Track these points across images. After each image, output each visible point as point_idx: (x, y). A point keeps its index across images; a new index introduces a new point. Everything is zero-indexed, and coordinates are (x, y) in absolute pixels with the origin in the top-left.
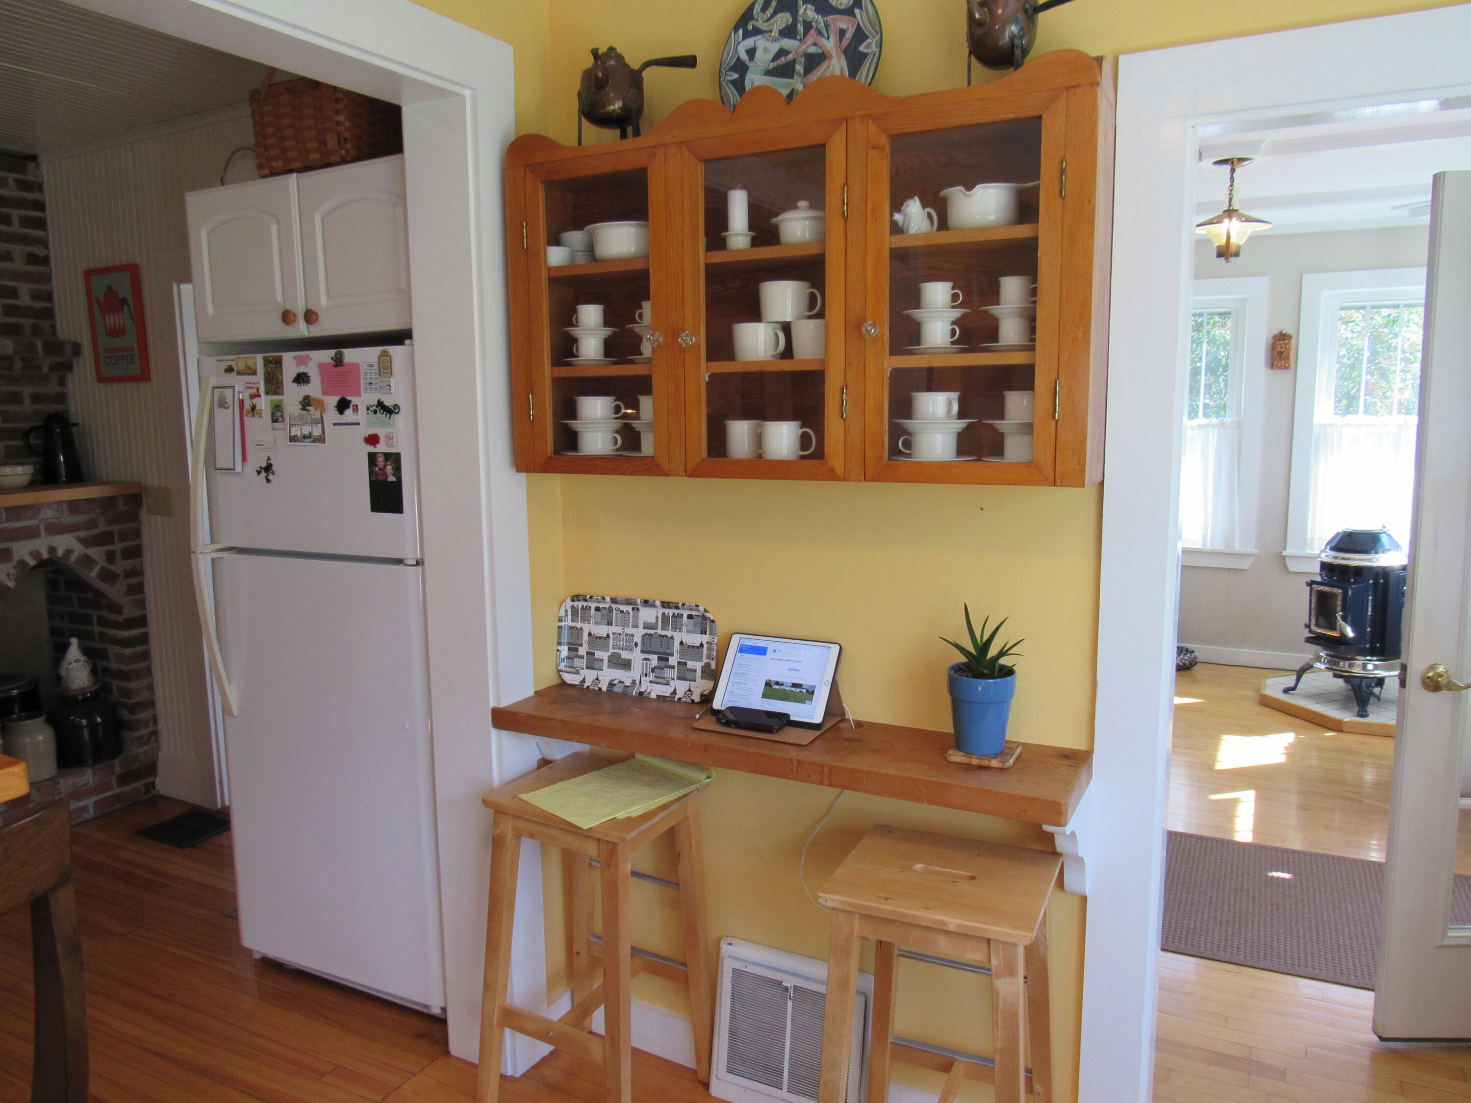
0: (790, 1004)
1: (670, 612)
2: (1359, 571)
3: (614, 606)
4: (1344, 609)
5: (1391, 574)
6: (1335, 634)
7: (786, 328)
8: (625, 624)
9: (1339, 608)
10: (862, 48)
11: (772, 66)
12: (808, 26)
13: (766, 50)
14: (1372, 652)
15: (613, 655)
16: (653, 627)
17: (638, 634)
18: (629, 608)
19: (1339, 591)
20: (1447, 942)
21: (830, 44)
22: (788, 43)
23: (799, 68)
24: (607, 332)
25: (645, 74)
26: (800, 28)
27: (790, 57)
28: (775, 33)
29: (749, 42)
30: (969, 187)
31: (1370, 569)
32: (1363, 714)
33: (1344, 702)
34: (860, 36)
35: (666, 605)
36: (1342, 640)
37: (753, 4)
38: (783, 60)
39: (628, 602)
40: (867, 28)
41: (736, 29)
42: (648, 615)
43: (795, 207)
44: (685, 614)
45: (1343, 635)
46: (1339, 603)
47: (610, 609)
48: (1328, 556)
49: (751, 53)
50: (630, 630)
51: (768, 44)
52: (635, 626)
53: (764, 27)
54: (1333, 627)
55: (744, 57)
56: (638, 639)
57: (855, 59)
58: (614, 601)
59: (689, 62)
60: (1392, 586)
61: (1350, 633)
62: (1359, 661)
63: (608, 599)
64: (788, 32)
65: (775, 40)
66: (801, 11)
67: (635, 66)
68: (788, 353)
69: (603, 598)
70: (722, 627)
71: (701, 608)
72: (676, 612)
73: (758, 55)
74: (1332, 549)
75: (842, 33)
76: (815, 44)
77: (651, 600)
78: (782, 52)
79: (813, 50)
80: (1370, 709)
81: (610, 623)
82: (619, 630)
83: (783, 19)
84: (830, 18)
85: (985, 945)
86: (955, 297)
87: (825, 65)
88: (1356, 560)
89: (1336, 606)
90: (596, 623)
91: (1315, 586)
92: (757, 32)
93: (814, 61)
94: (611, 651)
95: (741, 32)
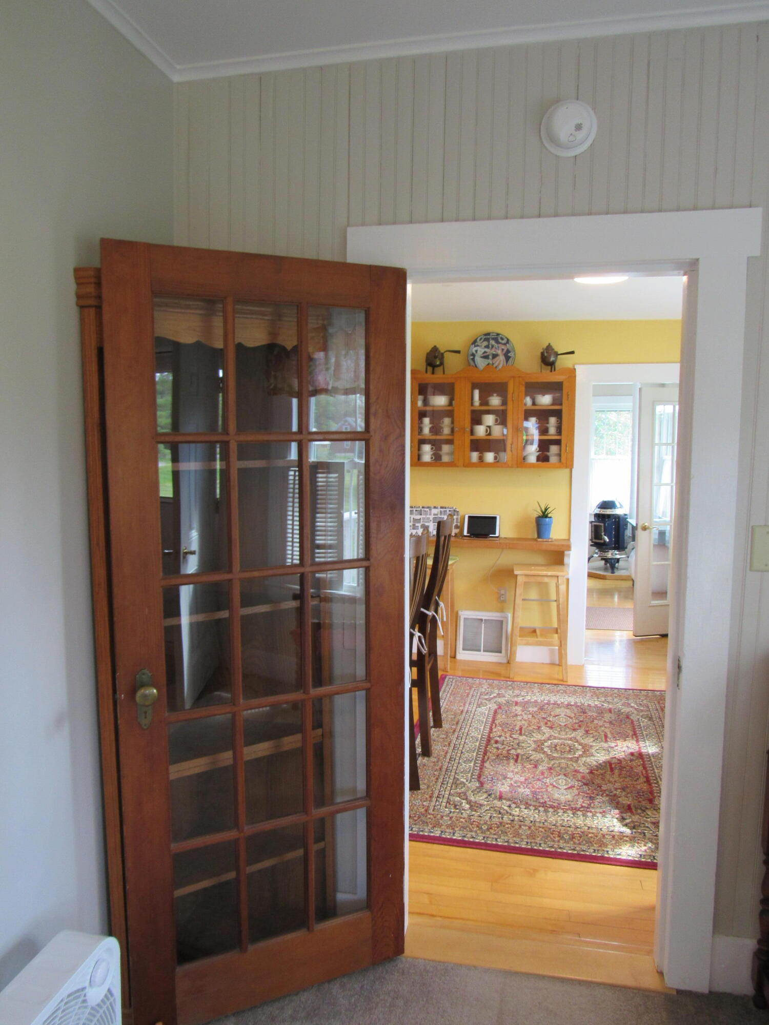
0: (483, 625)
1: (443, 510)
2: (609, 516)
3: (423, 509)
4: (605, 531)
5: (621, 518)
6: (602, 541)
7: (489, 427)
8: (426, 514)
9: (603, 531)
10: (509, 355)
11: (482, 355)
12: (493, 346)
13: (480, 351)
14: (615, 548)
15: (422, 524)
16: (437, 515)
17: (431, 517)
18: (427, 510)
19: (602, 524)
20: (651, 605)
21: (499, 352)
22: (486, 350)
23: (491, 357)
24: (431, 426)
25: (445, 354)
26: (490, 346)
27: (488, 354)
28: (483, 347)
29: (476, 348)
30: (544, 395)
31: (613, 515)
32: (613, 573)
33: (606, 569)
34: (508, 351)
35: (441, 508)
36: (605, 544)
37: (477, 338)
38: (485, 354)
39: (428, 508)
40: (510, 349)
41: (472, 344)
42: (434, 511)
43: (492, 395)
44: (448, 510)
45: (605, 541)
46: (603, 529)
47: (421, 510)
48: (598, 511)
49: (476, 351)
50: (428, 516)
51: (481, 350)
52: (430, 514)
53: (480, 345)
54: (601, 539)
55: (474, 352)
56: (431, 519)
57: (507, 358)
58: (423, 507)
59: (458, 352)
60: (621, 522)
61: (607, 540)
62: (611, 552)
63: (421, 507)
64: (487, 347)
65: (483, 348)
66: (491, 342)
67: (442, 351)
68: (490, 434)
69: (419, 507)
70: (461, 513)
71: (454, 508)
72: (445, 509)
73: (478, 352)
74: (599, 508)
75: (503, 350)
76: (495, 351)
77: (436, 506)
78: (485, 352)
79: (494, 353)
80: (615, 571)
81: (421, 515)
82: (424, 517)
83: (485, 343)
84: (499, 345)
85: (556, 578)
86: (536, 421)
87: (498, 358)
88: (608, 512)
89: (601, 530)
90: (416, 515)
91: (593, 523)
92: (478, 346)
93: (495, 356)
94: (422, 523)
95: (473, 346)
